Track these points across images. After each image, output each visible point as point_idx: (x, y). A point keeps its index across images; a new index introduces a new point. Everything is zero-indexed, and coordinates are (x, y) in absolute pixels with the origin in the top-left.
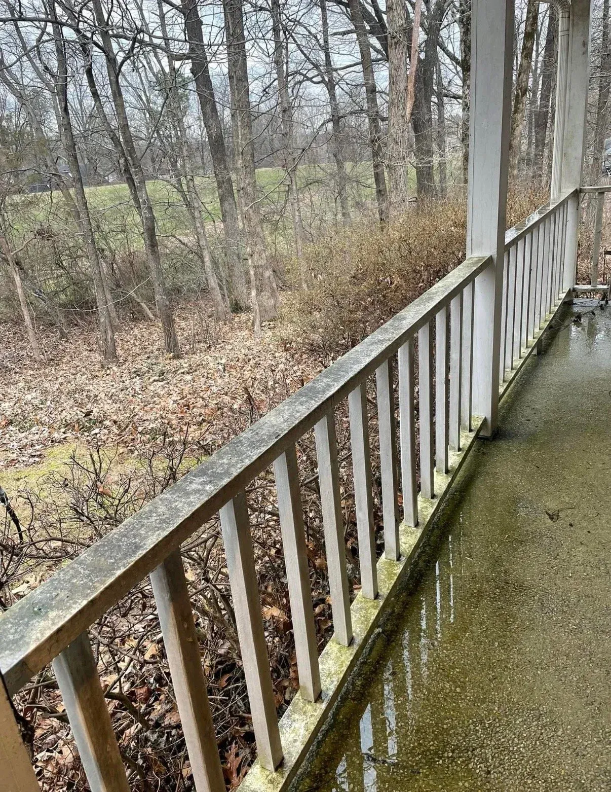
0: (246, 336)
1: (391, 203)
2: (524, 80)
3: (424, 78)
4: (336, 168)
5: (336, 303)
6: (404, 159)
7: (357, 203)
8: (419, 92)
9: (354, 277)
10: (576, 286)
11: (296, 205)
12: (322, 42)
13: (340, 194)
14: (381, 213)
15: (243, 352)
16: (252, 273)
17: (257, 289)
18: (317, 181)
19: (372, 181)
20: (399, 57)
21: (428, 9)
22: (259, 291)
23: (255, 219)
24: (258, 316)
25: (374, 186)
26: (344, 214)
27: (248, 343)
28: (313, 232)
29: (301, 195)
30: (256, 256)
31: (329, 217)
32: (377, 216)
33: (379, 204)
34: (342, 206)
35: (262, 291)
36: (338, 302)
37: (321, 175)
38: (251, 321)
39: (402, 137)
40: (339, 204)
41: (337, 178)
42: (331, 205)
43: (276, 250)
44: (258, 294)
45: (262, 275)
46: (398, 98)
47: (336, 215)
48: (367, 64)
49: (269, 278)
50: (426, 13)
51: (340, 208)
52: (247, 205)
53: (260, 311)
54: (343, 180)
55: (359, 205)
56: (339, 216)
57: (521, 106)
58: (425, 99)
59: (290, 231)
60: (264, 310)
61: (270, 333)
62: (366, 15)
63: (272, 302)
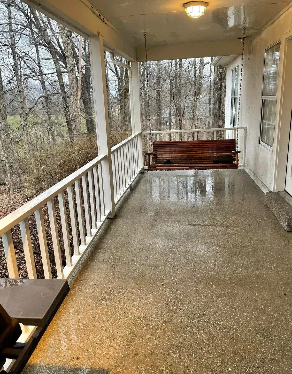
0: (5, 197)
1: (74, 135)
2: (127, 86)
3: (86, 82)
4: (47, 118)
5: (52, 178)
6: (78, 117)
7: (59, 134)
8: (84, 87)
9: (59, 166)
10: (144, 167)
11: (28, 134)
12: (37, 63)
13: (50, 130)
14: (71, 138)
15: (5, 203)
16: (7, 166)
17: (11, 174)
18: (38, 123)
19: (65, 124)
20: (72, 76)
21: (85, 52)
22: (12, 174)
23: (8, 140)
24: (12, 186)
25: (67, 126)
26: (53, 139)
27: (7, 199)
28: (38, 147)
29: (30, 130)
30: (9, 158)
31: (45, 140)
32: (69, 140)
33: (70, 135)
34: (52, 135)
35: (13, 175)
36: (53, 177)
37: (40, 121)
38: (7, 190)
39: (77, 108)
40: (50, 134)
41: (48, 122)
42: (46, 134)
43: (18, 156)
44: (11, 176)
45: (13, 167)
46: (73, 92)
47: (49, 139)
48: (59, 74)
49: (17, 168)
50: (84, 54)
51: (51, 136)
52: (3, 134)
53: (12, 184)
54: (51, 124)
55: (60, 135)
56: (51, 140)
57: (127, 96)
58: (87, 90)
59: (25, 146)
60: (14, 184)
61: (19, 194)
62: (57, 52)
63: (18, 180)
